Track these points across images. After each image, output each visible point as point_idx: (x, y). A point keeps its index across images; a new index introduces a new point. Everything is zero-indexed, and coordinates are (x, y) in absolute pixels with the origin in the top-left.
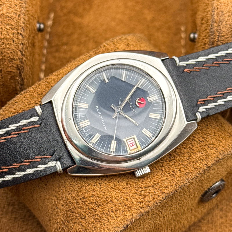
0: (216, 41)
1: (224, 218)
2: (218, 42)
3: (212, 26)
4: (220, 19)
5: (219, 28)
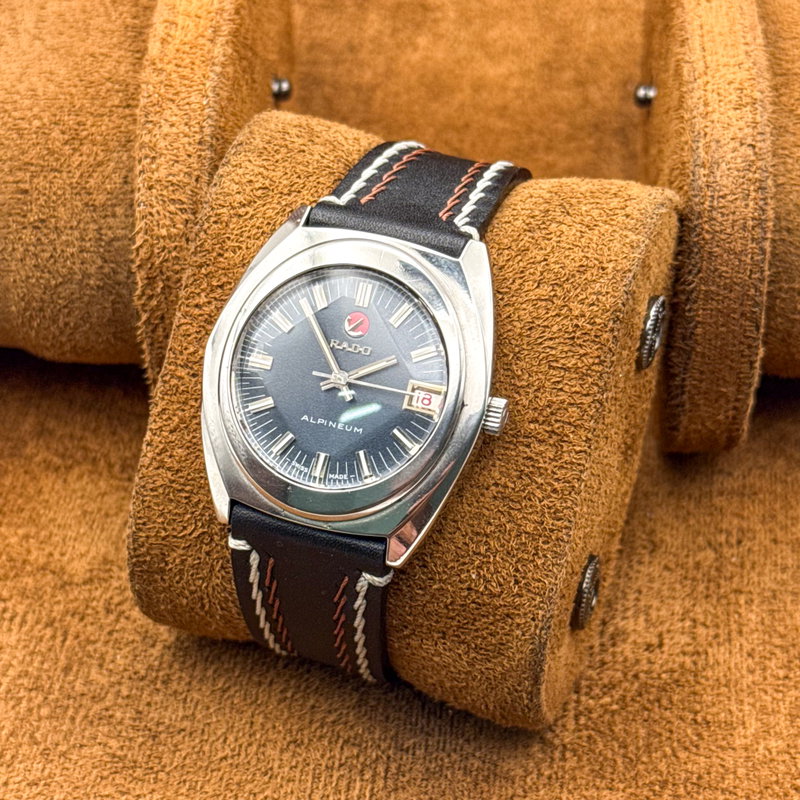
0: (709, 211)
2: (711, 211)
3: (694, 175)
4: (712, 157)
5: (711, 179)
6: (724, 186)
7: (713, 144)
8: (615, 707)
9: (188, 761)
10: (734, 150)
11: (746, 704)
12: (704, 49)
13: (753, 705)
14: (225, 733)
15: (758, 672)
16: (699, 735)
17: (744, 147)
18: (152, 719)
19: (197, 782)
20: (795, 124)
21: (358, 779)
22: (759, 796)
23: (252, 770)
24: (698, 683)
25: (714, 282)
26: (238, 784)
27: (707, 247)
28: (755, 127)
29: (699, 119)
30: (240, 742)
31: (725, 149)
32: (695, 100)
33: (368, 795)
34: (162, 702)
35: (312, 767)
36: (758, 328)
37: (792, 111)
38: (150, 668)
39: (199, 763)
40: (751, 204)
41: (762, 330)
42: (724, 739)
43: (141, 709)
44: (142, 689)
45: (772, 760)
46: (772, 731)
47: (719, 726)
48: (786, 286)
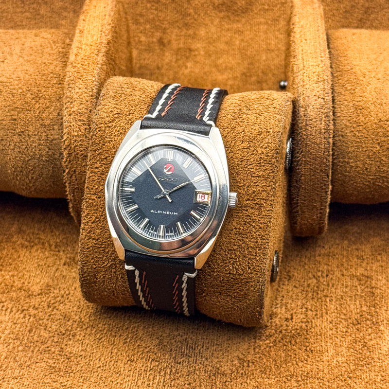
2: (306, 126)
4: (306, 103)
5: (306, 113)
6: (311, 115)
7: (306, 98)
8: (271, 345)
9: (83, 368)
10: (316, 100)
11: (328, 343)
12: (303, 59)
13: (332, 344)
14: (100, 357)
15: (334, 329)
16: (308, 356)
17: (320, 99)
18: (68, 351)
19: (87, 377)
20: (345, 91)
21: (158, 375)
22: (333, 381)
23: (111, 372)
24: (308, 334)
25: (308, 156)
26: (105, 378)
27: (305, 142)
28: (324, 91)
29: (301, 87)
30: (106, 360)
31: (312, 100)
32: (299, 80)
33: (162, 382)
34: (72, 344)
35: (138, 370)
36: (328, 176)
37: (343, 86)
38: (67, 330)
39: (88, 369)
40: (323, 123)
41: (330, 178)
42: (319, 357)
43: (63, 347)
44: (63, 339)
45: (339, 366)
46: (340, 354)
47: (317, 352)
48: (342, 160)
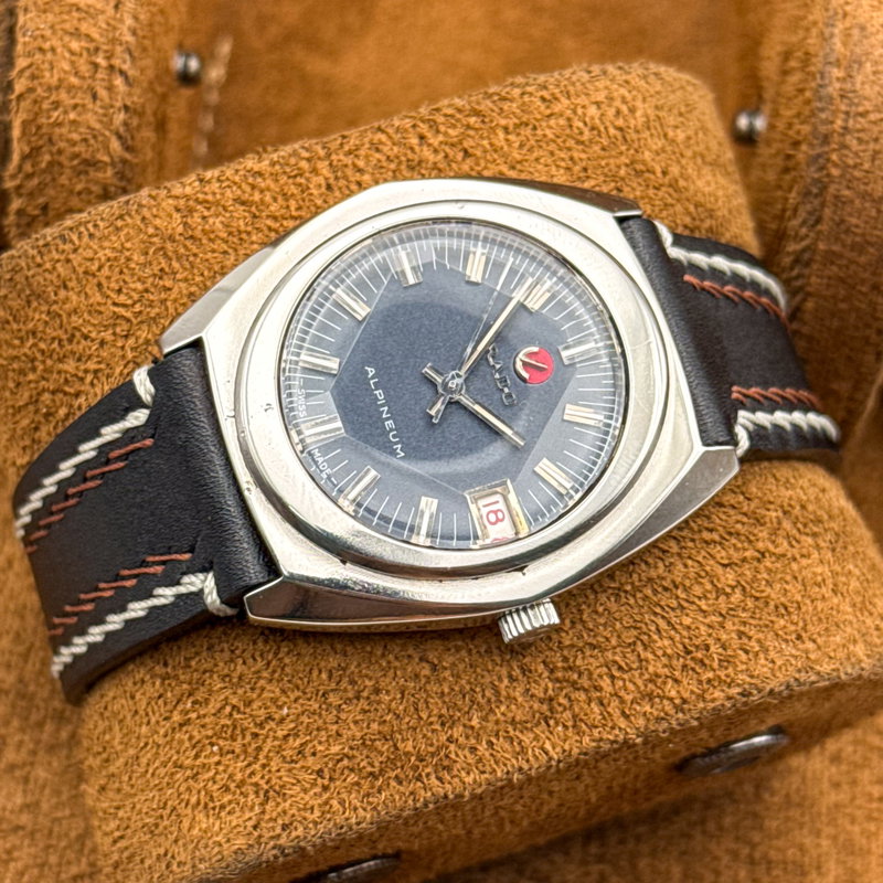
0: (839, 134)
1: (845, 787)
3: (822, 77)
4: (852, 52)
5: (848, 86)
6: (866, 98)
7: (856, 32)
27: (832, 189)
